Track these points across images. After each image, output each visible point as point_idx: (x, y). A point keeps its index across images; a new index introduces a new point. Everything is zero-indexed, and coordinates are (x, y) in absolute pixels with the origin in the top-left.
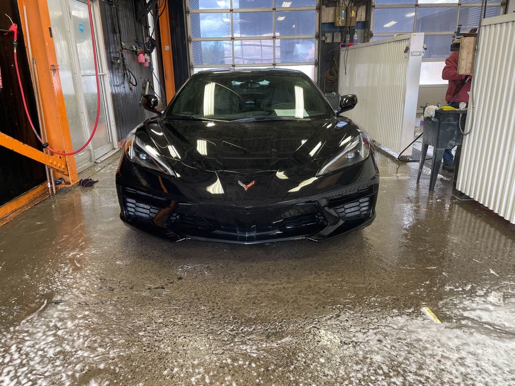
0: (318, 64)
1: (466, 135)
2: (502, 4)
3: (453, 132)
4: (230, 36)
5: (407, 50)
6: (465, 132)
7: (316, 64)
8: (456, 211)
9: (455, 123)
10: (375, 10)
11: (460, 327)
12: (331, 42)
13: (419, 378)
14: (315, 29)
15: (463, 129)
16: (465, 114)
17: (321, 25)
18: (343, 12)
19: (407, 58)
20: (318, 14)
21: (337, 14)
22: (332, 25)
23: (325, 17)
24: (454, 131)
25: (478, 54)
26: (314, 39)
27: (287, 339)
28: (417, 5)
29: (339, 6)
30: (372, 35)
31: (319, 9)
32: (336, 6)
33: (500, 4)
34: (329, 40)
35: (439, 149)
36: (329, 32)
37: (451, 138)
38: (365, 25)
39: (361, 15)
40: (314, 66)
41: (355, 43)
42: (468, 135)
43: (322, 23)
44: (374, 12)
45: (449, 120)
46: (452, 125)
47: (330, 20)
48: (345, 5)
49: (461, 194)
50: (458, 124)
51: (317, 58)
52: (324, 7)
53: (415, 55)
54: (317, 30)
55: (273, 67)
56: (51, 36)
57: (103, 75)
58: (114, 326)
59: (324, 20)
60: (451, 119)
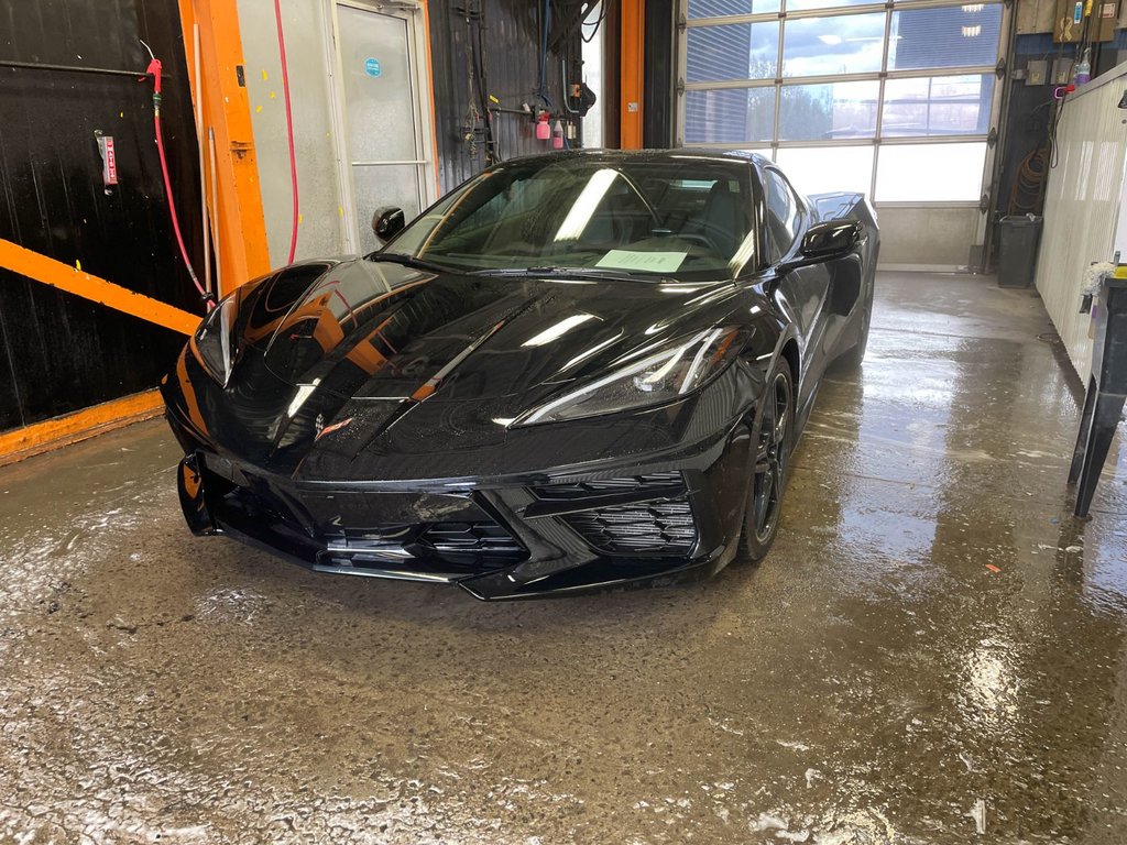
0: (996, 140)
7: (992, 140)
12: (1043, 82)
14: (998, 50)
17: (1017, 41)
18: (1079, 4)
21: (1061, 10)
22: (1045, 39)
23: (1029, 19)
26: (993, 77)
34: (1036, 79)
36: (1039, 57)
40: (985, 144)
43: (1018, 36)
47: (1042, 27)
51: (995, 125)
54: (1003, 53)
56: (242, 82)
57: (424, 164)
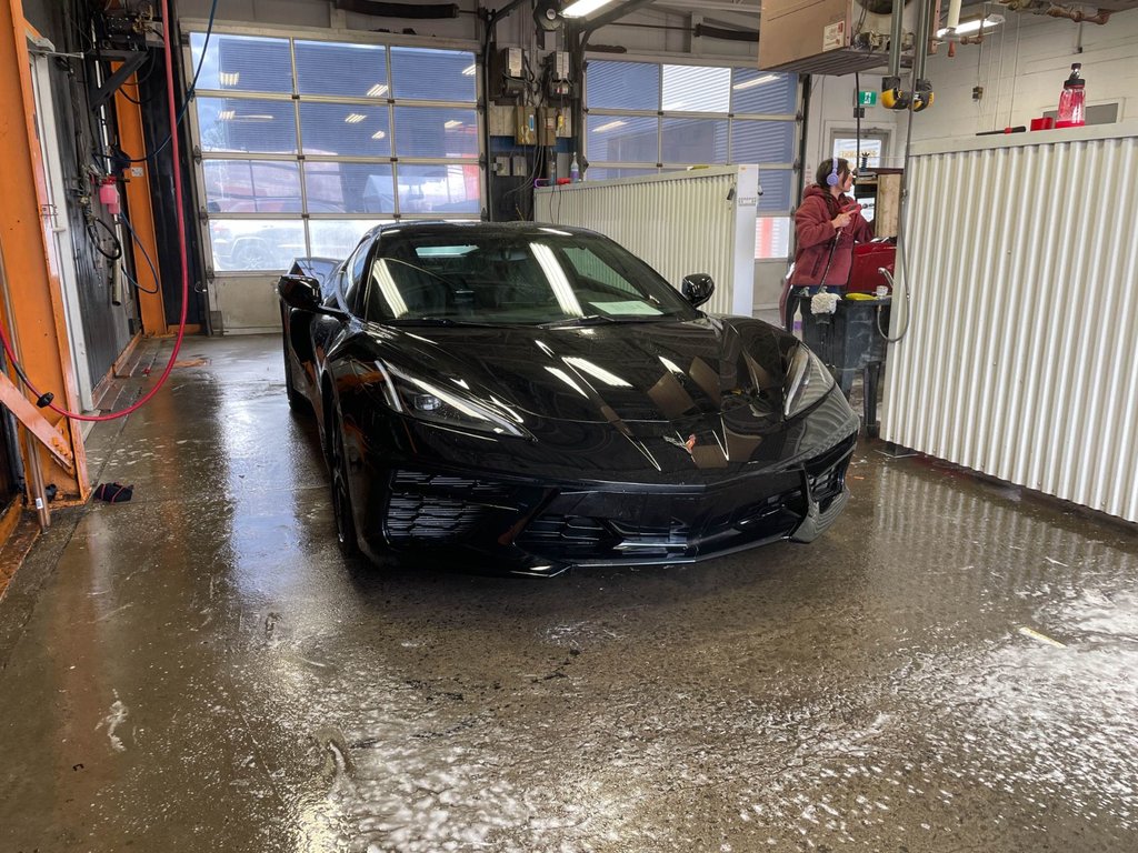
1: (894, 342)
2: (798, 118)
3: (866, 338)
4: (296, 152)
5: (731, 195)
6: (891, 337)
7: (485, 217)
8: (884, 475)
9: (869, 322)
10: (590, 117)
11: (1096, 646)
12: (508, 174)
13: (1120, 728)
14: (479, 147)
15: (887, 334)
16: (887, 308)
17: (489, 139)
18: (532, 116)
19: (732, 210)
20: (481, 118)
21: (519, 119)
22: (511, 141)
23: (495, 123)
24: (868, 336)
25: (906, 203)
26: (477, 168)
27: (881, 718)
28: (661, 113)
29: (522, 103)
30: (587, 165)
31: (483, 107)
32: (514, 104)
33: (795, 117)
34: (504, 172)
35: (846, 370)
36: (504, 154)
37: (864, 350)
38: (573, 145)
39: (564, 126)
41: (576, 179)
42: (897, 343)
43: (492, 137)
44: (587, 120)
45: (861, 318)
46: (865, 325)
47: (506, 131)
48: (533, 104)
49: (891, 447)
50: (875, 324)
51: (485, 206)
52: (491, 105)
53: (746, 205)
54: (483, 150)
55: (394, 221)
58: (547, 762)
59: (494, 131)
60: (864, 315)
